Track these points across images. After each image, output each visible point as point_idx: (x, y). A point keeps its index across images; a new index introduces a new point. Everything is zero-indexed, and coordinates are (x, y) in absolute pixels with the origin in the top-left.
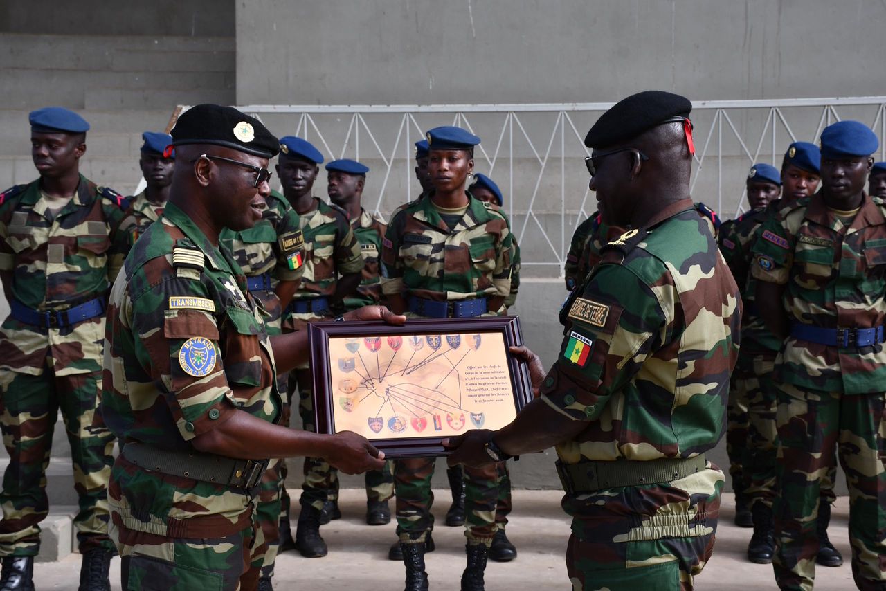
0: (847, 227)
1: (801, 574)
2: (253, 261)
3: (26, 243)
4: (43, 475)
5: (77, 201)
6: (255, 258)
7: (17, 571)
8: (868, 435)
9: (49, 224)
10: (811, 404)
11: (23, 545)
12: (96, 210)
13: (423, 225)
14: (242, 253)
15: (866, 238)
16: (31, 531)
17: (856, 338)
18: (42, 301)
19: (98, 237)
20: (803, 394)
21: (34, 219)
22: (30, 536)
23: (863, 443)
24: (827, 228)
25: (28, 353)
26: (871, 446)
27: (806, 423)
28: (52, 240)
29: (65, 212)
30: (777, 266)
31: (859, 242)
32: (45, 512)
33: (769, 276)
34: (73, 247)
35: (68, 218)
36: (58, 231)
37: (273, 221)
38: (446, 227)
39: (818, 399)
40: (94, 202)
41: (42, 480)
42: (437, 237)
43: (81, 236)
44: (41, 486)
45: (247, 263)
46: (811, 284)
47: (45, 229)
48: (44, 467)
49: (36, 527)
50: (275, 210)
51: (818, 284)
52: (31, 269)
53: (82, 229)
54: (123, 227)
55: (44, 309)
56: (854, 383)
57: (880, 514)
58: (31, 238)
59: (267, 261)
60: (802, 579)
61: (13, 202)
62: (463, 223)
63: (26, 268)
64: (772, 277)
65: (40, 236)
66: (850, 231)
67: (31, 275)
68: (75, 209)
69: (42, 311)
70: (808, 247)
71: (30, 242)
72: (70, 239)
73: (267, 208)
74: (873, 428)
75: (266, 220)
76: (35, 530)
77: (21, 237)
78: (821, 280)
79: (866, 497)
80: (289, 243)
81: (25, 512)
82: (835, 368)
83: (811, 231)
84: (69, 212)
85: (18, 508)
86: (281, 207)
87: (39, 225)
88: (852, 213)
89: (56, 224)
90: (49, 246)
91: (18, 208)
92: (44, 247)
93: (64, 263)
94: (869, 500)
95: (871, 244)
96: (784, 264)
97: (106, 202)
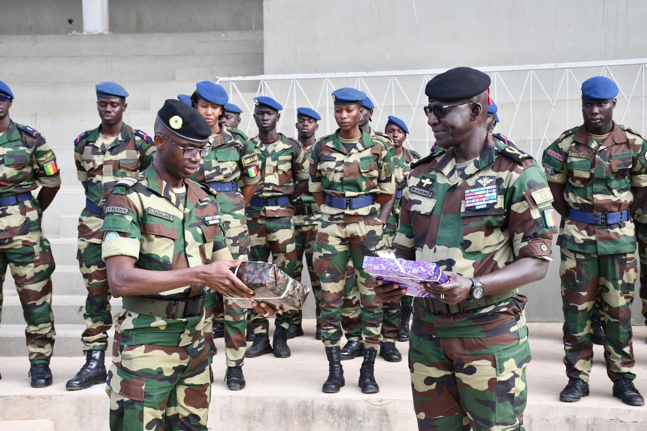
0: (600, 146)
1: (580, 368)
2: (225, 173)
3: (91, 165)
4: (109, 303)
5: (120, 138)
6: (226, 171)
7: (94, 359)
8: (614, 281)
9: (104, 153)
10: (578, 261)
11: (98, 344)
12: (131, 143)
13: (332, 150)
14: (217, 168)
15: (612, 153)
16: (102, 336)
17: (606, 219)
18: (101, 199)
19: (132, 160)
20: (573, 254)
21: (95, 150)
22: (102, 338)
23: (610, 285)
24: (587, 146)
25: (94, 230)
26: (616, 287)
27: (576, 273)
28: (106, 163)
29: (113, 146)
30: (556, 172)
31: (608, 155)
32: (110, 325)
33: (551, 178)
34: (117, 167)
35: (114, 149)
36: (109, 157)
37: (237, 148)
38: (345, 151)
39: (583, 257)
40: (130, 139)
41: (108, 306)
42: (339, 157)
43: (121, 160)
44: (107, 309)
45: (221, 174)
46: (578, 183)
47: (102, 156)
48: (108, 298)
49: (106, 333)
50: (238, 141)
51: (582, 183)
52: (94, 180)
53: (122, 156)
54: (148, 153)
55: (102, 204)
56: (605, 248)
57: (620, 331)
58: (94, 162)
59: (234, 172)
60: (580, 372)
61: (84, 141)
62: (356, 148)
63: (92, 180)
64: (554, 180)
65: (99, 160)
66: (601, 148)
67: (94, 184)
68: (119, 143)
69: (101, 206)
70: (574, 160)
71: (93, 165)
72: (115, 161)
73: (233, 140)
74: (618, 276)
75: (233, 147)
76: (105, 335)
77: (88, 161)
78: (584, 181)
79: (613, 320)
80: (248, 161)
81: (99, 324)
82: (593, 238)
83: (577, 149)
84: (115, 145)
85: (95, 322)
86: (242, 139)
87: (98, 154)
88: (604, 136)
89: (108, 153)
90: (104, 166)
91: (87, 144)
92: (101, 167)
93: (113, 176)
94: (614, 322)
95: (616, 156)
96: (561, 171)
97: (137, 138)
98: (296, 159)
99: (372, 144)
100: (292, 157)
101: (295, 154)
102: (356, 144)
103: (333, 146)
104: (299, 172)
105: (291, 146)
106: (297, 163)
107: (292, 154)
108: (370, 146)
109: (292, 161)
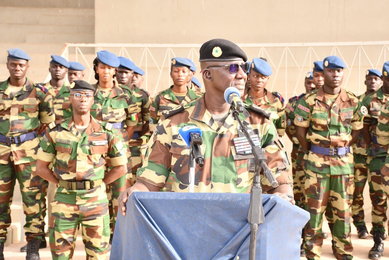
1: (315, 252)
2: (117, 116)
3: (2, 107)
4: (9, 208)
5: (25, 89)
8: (342, 192)
9: (12, 99)
10: (318, 179)
12: (33, 93)
14: (112, 113)
15: (341, 108)
16: (2, 231)
17: (337, 152)
18: (8, 132)
19: (33, 105)
20: (315, 175)
21: (5, 97)
22: (2, 234)
23: (339, 195)
24: (325, 103)
25: (2, 154)
26: (342, 197)
27: (317, 188)
28: (13, 106)
29: (19, 94)
30: (304, 120)
31: (338, 110)
32: (10, 224)
33: (301, 124)
34: (22, 109)
35: (20, 97)
36: (15, 102)
37: (126, 99)
39: (322, 177)
40: (32, 90)
41: (9, 210)
43: (25, 105)
44: (8, 213)
45: (114, 117)
46: (319, 128)
47: (10, 101)
48: (9, 205)
50: (127, 95)
51: (322, 128)
52: (4, 118)
53: (26, 101)
55: (9, 136)
56: (335, 170)
58: (4, 105)
59: (123, 116)
60: (315, 255)
62: (185, 100)
63: (2, 118)
64: (303, 125)
65: (8, 104)
66: (334, 105)
67: (4, 121)
68: (23, 93)
69: (8, 137)
70: (317, 112)
71: (4, 107)
72: (21, 105)
73: (123, 93)
74: (344, 189)
75: (123, 99)
76: (5, 231)
78: (324, 127)
79: (340, 219)
80: (132, 109)
82: (327, 163)
83: (319, 105)
84: (21, 94)
86: (129, 93)
87: (8, 99)
88: (335, 96)
89: (15, 99)
90: (12, 108)
92: (9, 109)
93: (18, 116)
95: (343, 110)
96: (307, 119)
97: (38, 89)
98: (144, 105)
99: (195, 97)
100: (142, 104)
101: (144, 101)
102: (184, 97)
103: (169, 98)
104: (146, 114)
105: (141, 95)
106: (145, 108)
107: (142, 101)
108: (194, 99)
109: (142, 106)
